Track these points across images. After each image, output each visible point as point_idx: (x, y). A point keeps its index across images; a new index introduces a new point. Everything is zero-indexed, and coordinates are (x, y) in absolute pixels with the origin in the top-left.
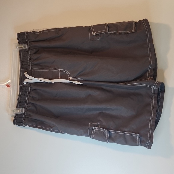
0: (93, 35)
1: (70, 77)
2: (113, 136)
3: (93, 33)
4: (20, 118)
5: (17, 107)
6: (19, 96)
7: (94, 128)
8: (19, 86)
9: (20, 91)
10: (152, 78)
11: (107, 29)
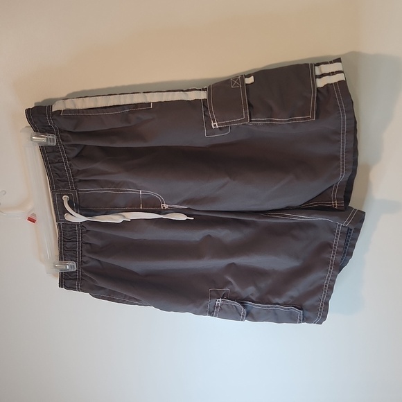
0: (213, 127)
1: (164, 205)
2: (253, 311)
3: (212, 124)
4: (71, 279)
5: (61, 259)
6: (60, 240)
7: (219, 301)
8: (56, 224)
9: (60, 232)
10: (341, 204)
11: (246, 116)
